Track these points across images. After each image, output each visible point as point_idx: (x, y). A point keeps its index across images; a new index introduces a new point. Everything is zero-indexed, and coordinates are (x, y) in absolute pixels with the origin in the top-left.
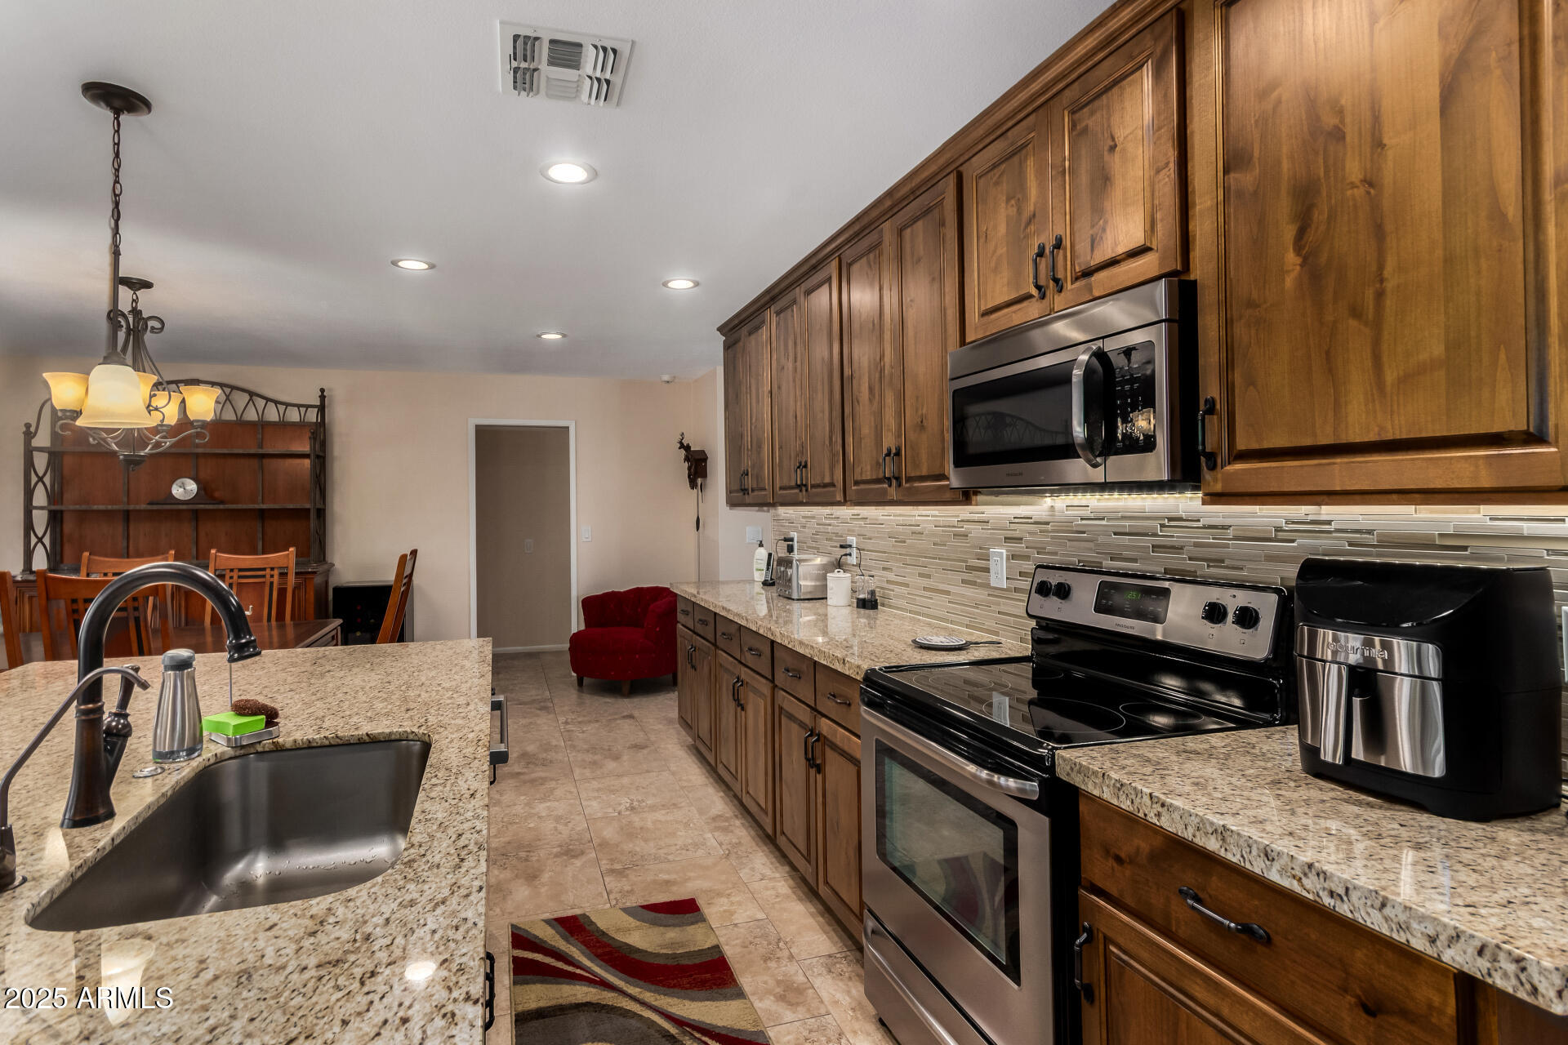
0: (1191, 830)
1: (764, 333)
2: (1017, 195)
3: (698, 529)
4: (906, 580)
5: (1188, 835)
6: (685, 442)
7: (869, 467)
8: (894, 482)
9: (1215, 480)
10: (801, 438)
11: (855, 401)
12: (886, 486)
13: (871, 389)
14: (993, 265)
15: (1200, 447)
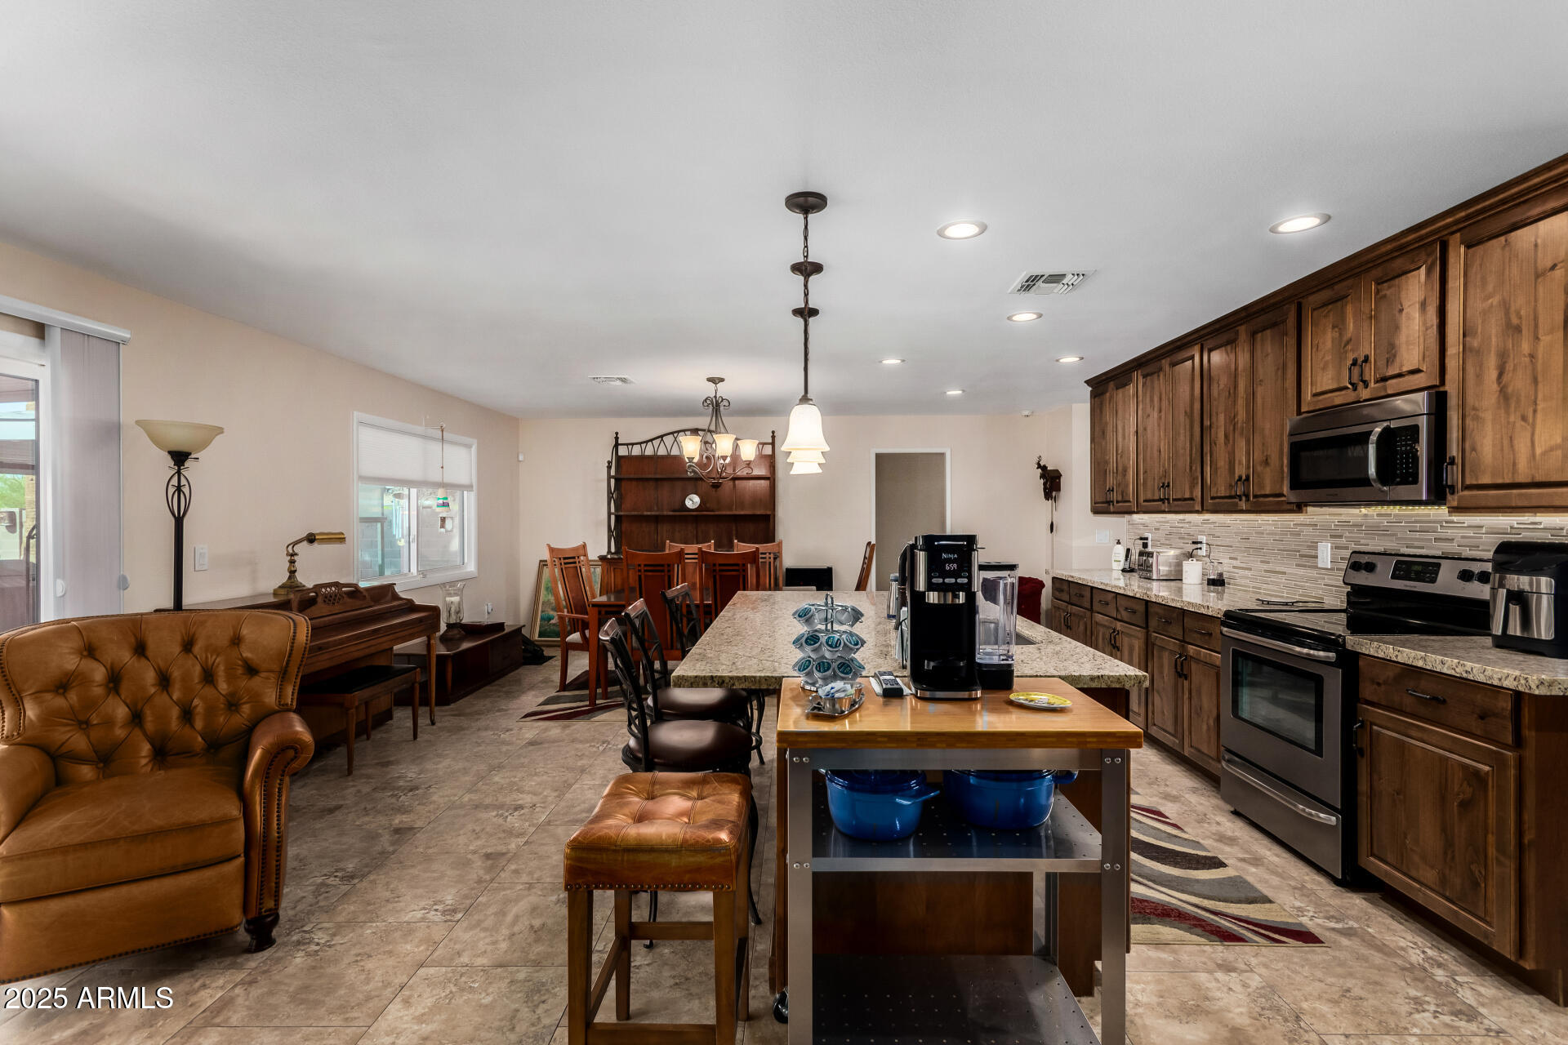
0: (1411, 660)
1: (1131, 389)
2: (1339, 326)
3: (1052, 531)
4: (1250, 565)
5: (1410, 663)
6: (1042, 464)
7: (1223, 488)
8: (1244, 498)
9: (1453, 500)
10: (1164, 467)
11: (1213, 443)
12: (1237, 500)
13: (1226, 436)
14: (1322, 365)
15: (1444, 483)
